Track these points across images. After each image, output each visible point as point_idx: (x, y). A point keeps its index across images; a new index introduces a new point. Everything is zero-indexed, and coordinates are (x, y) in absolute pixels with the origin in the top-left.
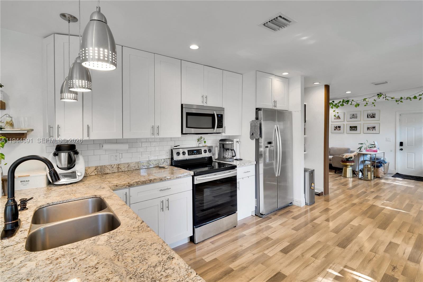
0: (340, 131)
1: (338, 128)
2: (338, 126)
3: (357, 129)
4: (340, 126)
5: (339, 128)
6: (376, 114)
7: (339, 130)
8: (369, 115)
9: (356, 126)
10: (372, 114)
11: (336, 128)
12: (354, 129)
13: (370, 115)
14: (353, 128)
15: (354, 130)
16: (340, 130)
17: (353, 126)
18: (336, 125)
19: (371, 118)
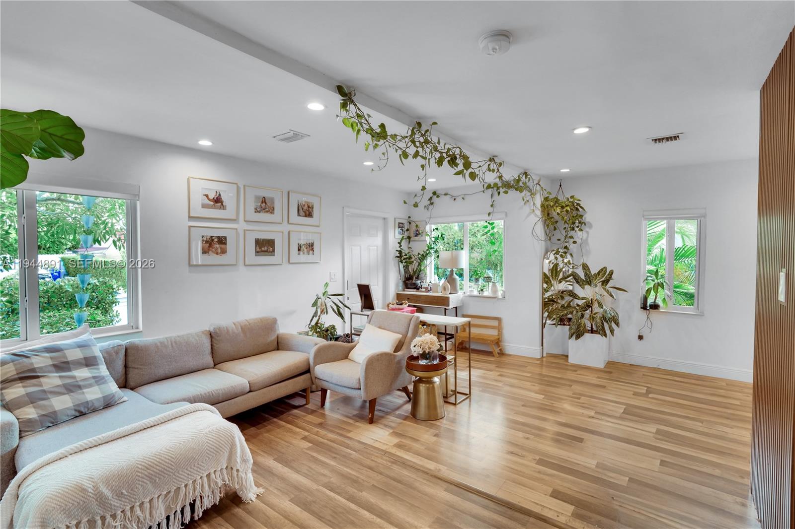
0: (224, 256)
1: (218, 246)
2: (219, 238)
3: (274, 251)
4: (225, 238)
5: (223, 246)
6: (314, 207)
7: (219, 251)
8: (300, 208)
9: (273, 238)
10: (306, 206)
11: (210, 246)
12: (266, 248)
13: (302, 209)
14: (265, 246)
15: (267, 251)
16: (224, 252)
17: (264, 240)
18: (209, 233)
19: (306, 216)
